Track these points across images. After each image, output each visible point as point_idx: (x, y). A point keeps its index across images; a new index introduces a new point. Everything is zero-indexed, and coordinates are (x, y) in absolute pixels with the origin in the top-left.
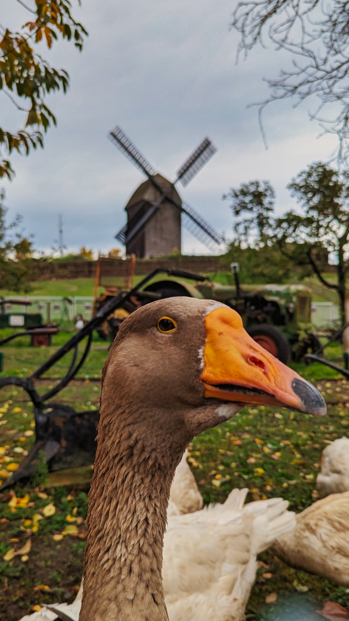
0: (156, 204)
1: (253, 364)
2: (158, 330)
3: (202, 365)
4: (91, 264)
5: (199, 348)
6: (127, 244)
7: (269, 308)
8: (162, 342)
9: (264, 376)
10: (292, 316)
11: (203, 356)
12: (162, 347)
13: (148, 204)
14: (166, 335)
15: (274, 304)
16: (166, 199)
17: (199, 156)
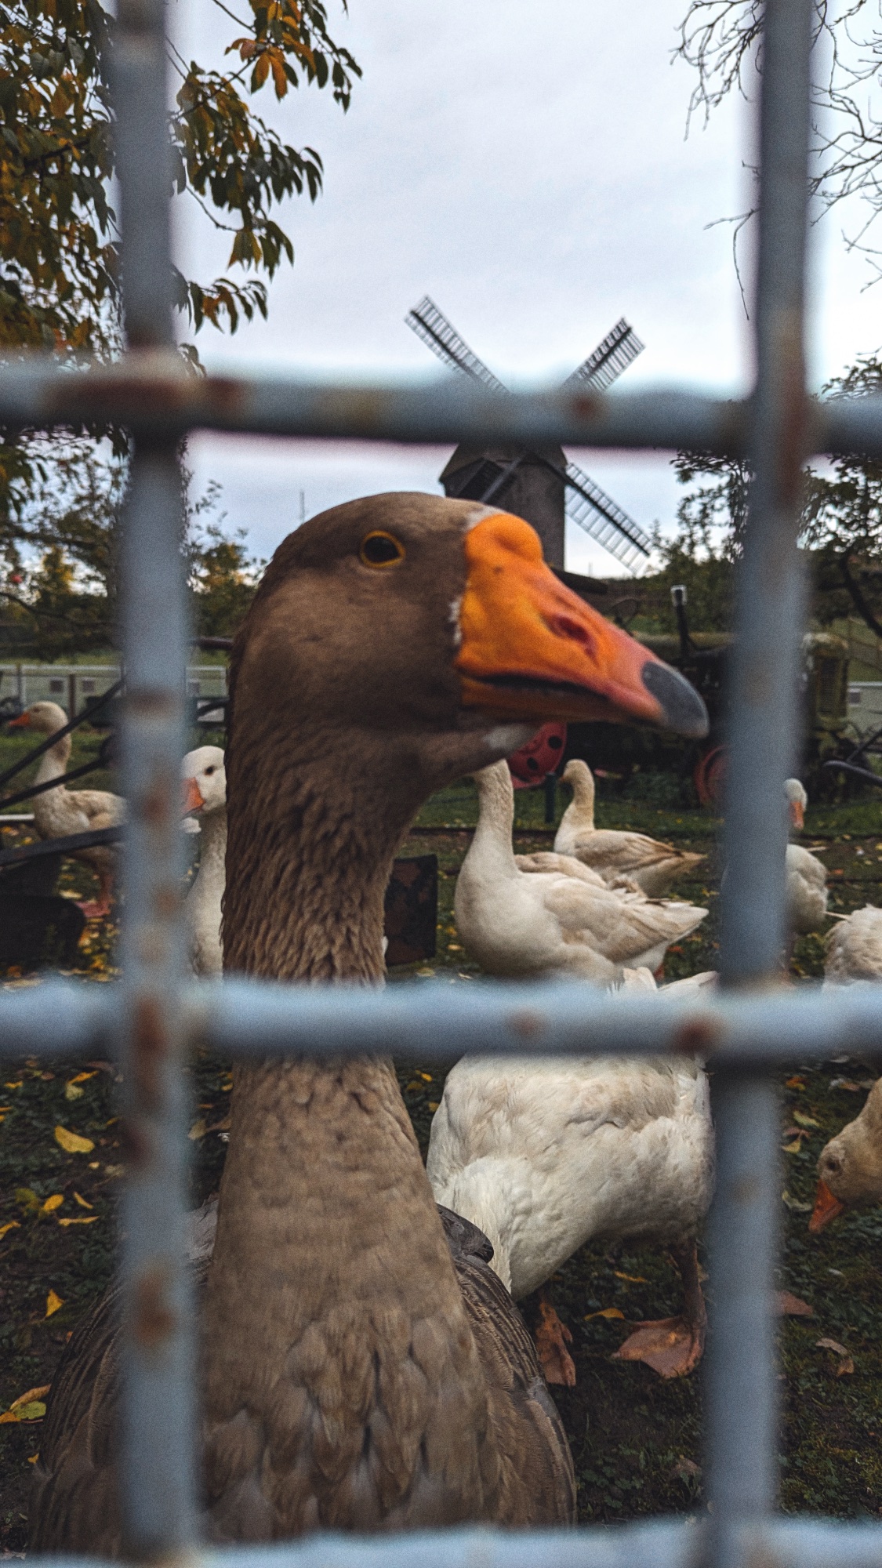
1: (565, 634)
2: (362, 562)
3: (458, 636)
5: (452, 600)
8: (368, 587)
9: (586, 659)
11: (460, 616)
12: (369, 597)
13: (492, 469)
14: (377, 573)
16: (532, 455)
17: (605, 359)
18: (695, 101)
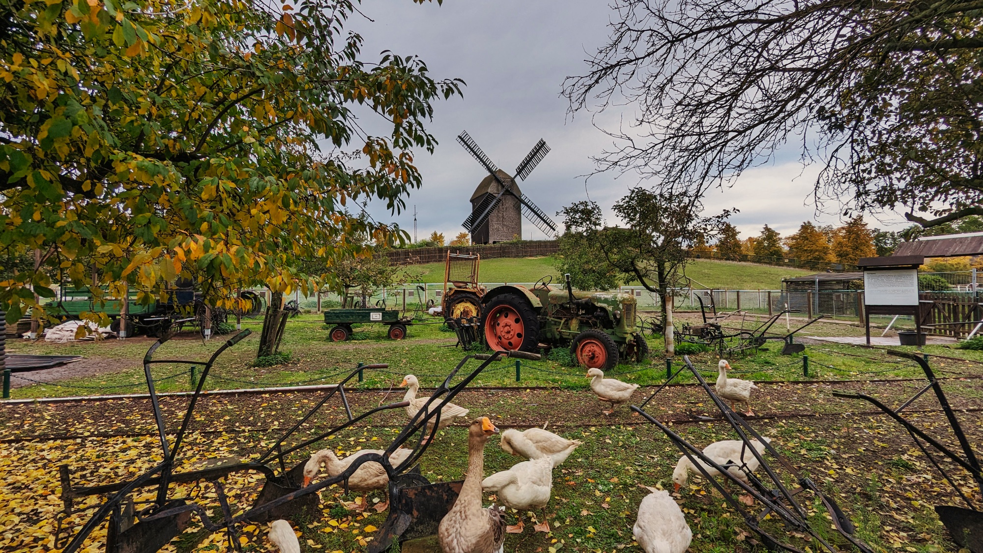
0: (498, 196)
4: (441, 250)
6: (472, 232)
7: (598, 313)
10: (619, 322)
13: (491, 196)
15: (603, 309)
16: (507, 191)
17: (535, 154)
18: (568, 111)
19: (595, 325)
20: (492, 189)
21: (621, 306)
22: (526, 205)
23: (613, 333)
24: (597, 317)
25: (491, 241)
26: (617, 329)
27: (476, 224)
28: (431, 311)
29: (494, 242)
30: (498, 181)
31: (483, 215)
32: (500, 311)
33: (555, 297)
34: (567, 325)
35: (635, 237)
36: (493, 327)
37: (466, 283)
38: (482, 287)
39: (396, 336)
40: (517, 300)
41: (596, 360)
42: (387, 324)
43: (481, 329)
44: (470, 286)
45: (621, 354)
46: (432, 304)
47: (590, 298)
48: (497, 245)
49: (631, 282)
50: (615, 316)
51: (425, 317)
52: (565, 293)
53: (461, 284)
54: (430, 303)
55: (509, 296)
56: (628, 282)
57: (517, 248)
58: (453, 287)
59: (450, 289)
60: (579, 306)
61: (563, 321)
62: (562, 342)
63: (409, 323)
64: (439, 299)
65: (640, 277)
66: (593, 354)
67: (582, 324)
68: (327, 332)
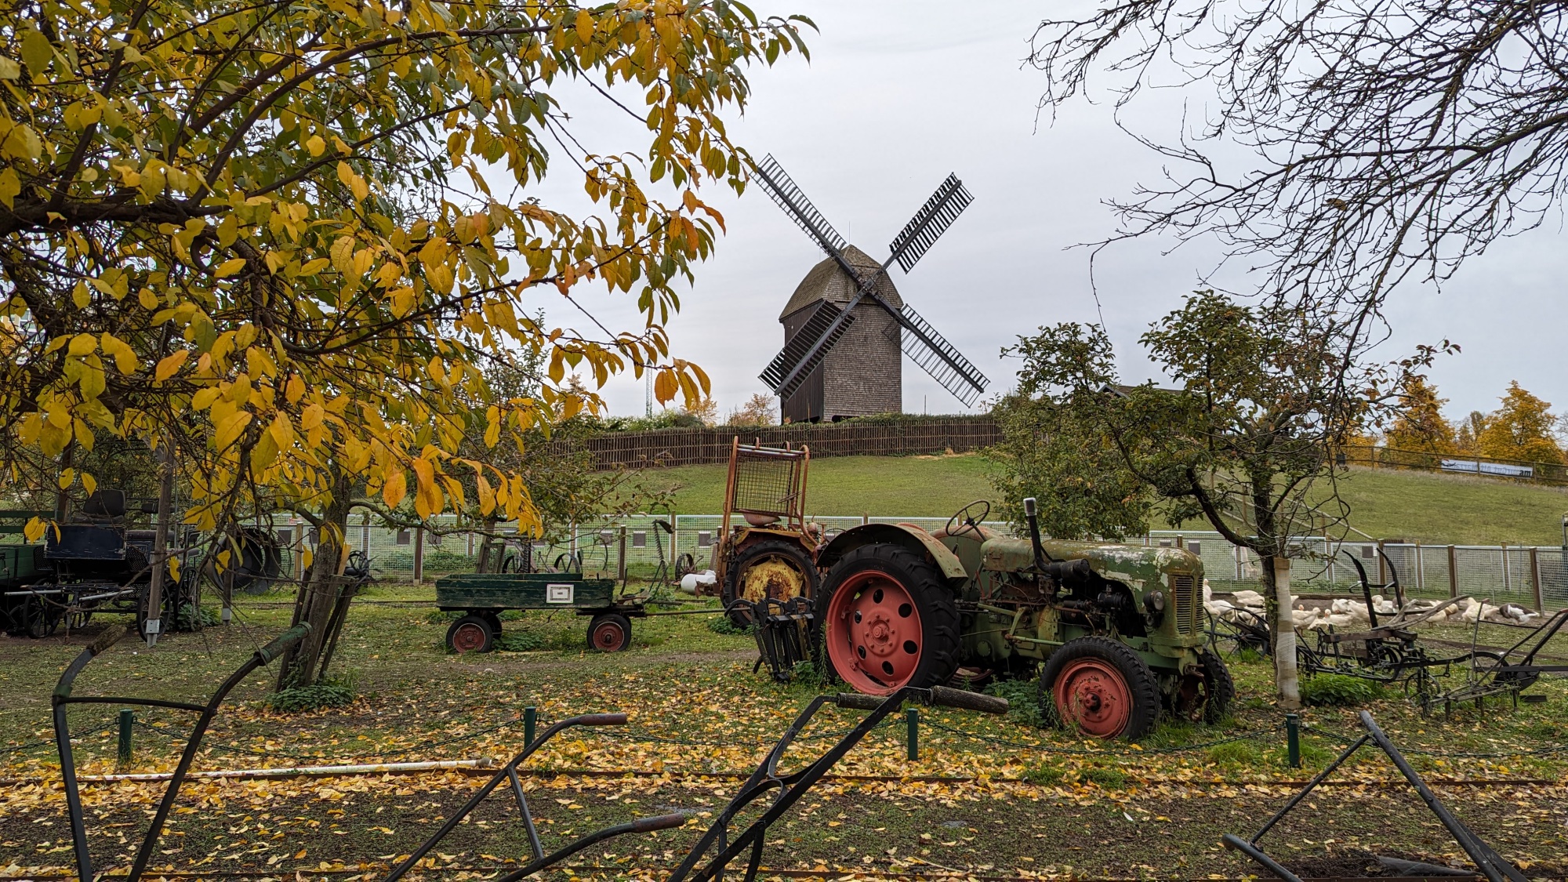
0: (847, 309)
4: (710, 434)
6: (784, 394)
7: (1108, 595)
10: (1160, 618)
13: (829, 310)
15: (1119, 587)
16: (868, 295)
17: (937, 209)
18: (1043, 102)
19: (1100, 625)
20: (833, 291)
21: (1164, 580)
22: (914, 329)
23: (1145, 648)
24: (1105, 606)
25: (828, 416)
26: (1154, 637)
27: (793, 374)
28: (689, 581)
29: (836, 419)
30: (847, 273)
31: (811, 353)
32: (863, 587)
33: (997, 555)
34: (1029, 624)
35: (1198, 409)
36: (846, 626)
37: (776, 515)
38: (813, 525)
39: (608, 644)
40: (906, 561)
41: (1104, 713)
42: (585, 612)
43: (814, 627)
44: (784, 521)
45: (1166, 700)
46: (689, 564)
47: (1086, 560)
48: (843, 424)
49: (1185, 522)
50: (1150, 604)
51: (674, 596)
52: (1022, 544)
53: (764, 519)
54: (685, 563)
55: (886, 551)
56: (1179, 521)
57: (892, 432)
58: (746, 524)
59: (737, 529)
60: (1059, 577)
61: (1018, 615)
62: (1018, 666)
63: (638, 611)
64: (707, 553)
65: (1210, 508)
66: (1096, 698)
67: (1066, 623)
68: (443, 629)
